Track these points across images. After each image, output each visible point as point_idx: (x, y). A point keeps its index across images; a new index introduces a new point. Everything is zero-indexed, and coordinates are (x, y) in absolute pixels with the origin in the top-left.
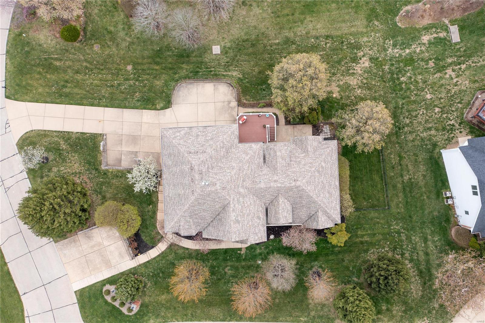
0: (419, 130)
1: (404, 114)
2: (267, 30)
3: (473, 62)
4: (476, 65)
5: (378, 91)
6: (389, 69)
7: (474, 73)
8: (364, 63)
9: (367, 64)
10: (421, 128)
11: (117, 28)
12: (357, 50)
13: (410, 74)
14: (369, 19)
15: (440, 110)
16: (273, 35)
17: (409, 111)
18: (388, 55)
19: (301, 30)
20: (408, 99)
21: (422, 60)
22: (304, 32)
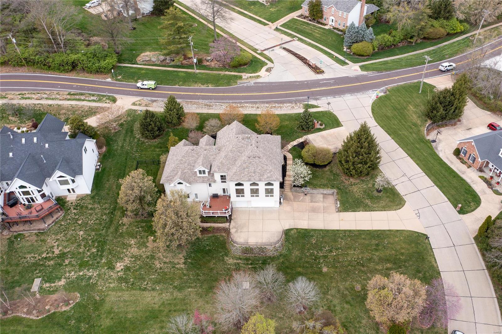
0: (99, 210)
1: (104, 223)
2: (197, 300)
3: (36, 258)
4: (35, 254)
5: (117, 242)
6: (101, 259)
7: (39, 248)
8: (121, 266)
9: (118, 264)
10: (97, 210)
11: (341, 307)
12: (122, 277)
13: (87, 254)
14: (103, 301)
15: (78, 221)
16: (192, 295)
17: (101, 224)
18: (98, 271)
19: (166, 296)
20: (97, 233)
21: (72, 265)
22: (163, 295)
